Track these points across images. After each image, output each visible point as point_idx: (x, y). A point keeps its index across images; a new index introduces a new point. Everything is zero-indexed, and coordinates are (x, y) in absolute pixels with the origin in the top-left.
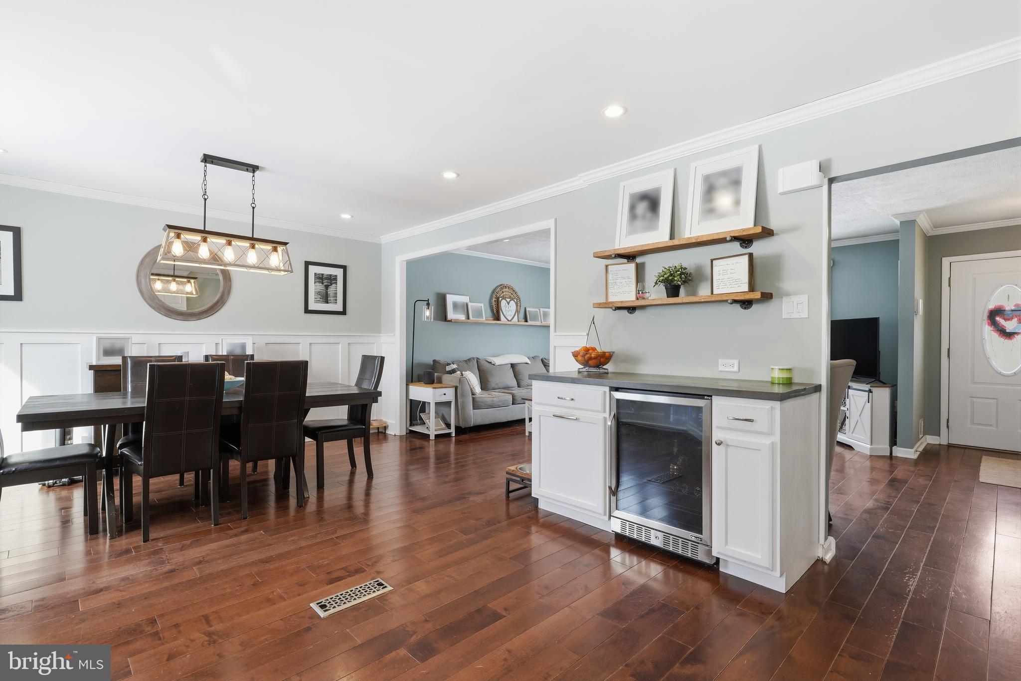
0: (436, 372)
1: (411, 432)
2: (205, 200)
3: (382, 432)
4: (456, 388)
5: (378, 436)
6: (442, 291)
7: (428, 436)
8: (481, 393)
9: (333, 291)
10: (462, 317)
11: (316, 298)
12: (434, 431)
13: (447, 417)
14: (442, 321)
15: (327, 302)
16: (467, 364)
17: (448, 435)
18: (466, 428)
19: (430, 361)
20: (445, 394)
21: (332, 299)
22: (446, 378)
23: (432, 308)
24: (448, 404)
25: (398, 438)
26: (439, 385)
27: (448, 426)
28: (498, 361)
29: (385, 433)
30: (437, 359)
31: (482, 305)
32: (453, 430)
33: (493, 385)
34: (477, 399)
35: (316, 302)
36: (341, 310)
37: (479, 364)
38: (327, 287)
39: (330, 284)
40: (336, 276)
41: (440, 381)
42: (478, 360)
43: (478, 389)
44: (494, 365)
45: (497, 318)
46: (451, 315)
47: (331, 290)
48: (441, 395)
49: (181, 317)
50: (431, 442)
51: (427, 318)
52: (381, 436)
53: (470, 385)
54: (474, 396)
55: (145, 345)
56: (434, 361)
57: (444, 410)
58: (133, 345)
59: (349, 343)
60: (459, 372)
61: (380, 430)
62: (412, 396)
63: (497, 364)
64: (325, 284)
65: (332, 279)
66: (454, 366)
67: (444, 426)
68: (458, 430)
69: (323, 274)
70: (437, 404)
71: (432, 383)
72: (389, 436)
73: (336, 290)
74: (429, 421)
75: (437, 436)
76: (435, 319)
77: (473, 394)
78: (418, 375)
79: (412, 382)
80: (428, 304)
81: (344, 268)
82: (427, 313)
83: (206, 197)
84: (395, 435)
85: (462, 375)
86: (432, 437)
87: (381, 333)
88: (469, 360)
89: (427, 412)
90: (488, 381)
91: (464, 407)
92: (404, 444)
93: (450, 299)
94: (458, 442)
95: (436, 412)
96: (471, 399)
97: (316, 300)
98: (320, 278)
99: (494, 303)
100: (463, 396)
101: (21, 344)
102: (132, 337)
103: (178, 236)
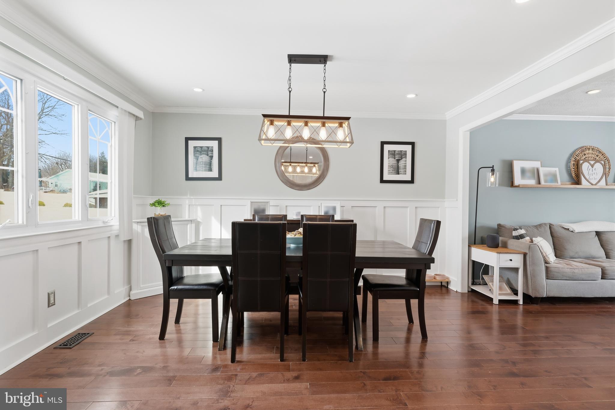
0: (500, 236)
1: (473, 291)
2: (290, 92)
3: (444, 286)
4: (525, 255)
5: (441, 289)
6: (508, 157)
7: (491, 299)
8: (556, 261)
9: (403, 164)
10: (532, 182)
11: (389, 171)
12: (498, 294)
13: (513, 282)
14: (508, 187)
15: (398, 173)
16: (538, 229)
17: (515, 302)
18: (536, 298)
19: (494, 225)
20: (511, 260)
21: (402, 170)
22: (512, 243)
23: (497, 173)
24: (516, 270)
25: (460, 295)
26: (504, 250)
27: (516, 293)
28: (577, 228)
29: (447, 287)
30: (502, 223)
31: (557, 169)
32: (520, 298)
33: (572, 254)
34: (552, 269)
35: (389, 173)
36: (410, 179)
37: (553, 230)
38: (398, 161)
39: (400, 158)
40: (406, 151)
41: (505, 246)
42: (551, 226)
43: (552, 257)
44: (572, 231)
45: (577, 181)
46: (518, 180)
47: (401, 163)
48: (507, 261)
49: (299, 188)
50: (494, 306)
51: (492, 183)
52: (444, 289)
53: (542, 253)
54: (547, 265)
55: (279, 207)
56: (499, 225)
57: (510, 275)
58: (270, 207)
59: (416, 207)
60: (528, 238)
61: (443, 284)
62: (474, 258)
63: (577, 231)
64: (396, 159)
65: (403, 155)
66: (522, 232)
67: (509, 291)
68: (526, 297)
69: (395, 151)
70: (501, 269)
71: (497, 246)
72: (452, 292)
73: (406, 163)
74: (493, 284)
75: (501, 301)
76: (499, 185)
77: (546, 262)
78: (482, 237)
79: (475, 244)
80: (493, 171)
81: (413, 144)
82: (492, 179)
83: (290, 89)
84: (457, 292)
85: (532, 241)
86: (496, 302)
87: (445, 199)
88: (540, 225)
89: (490, 274)
90: (565, 249)
91: (534, 276)
92: (466, 304)
93: (517, 166)
94: (526, 313)
95: (501, 276)
96: (544, 268)
97: (389, 172)
98: (392, 154)
99: (572, 167)
100: (534, 264)
101: (221, 205)
102: (269, 202)
103: (272, 123)
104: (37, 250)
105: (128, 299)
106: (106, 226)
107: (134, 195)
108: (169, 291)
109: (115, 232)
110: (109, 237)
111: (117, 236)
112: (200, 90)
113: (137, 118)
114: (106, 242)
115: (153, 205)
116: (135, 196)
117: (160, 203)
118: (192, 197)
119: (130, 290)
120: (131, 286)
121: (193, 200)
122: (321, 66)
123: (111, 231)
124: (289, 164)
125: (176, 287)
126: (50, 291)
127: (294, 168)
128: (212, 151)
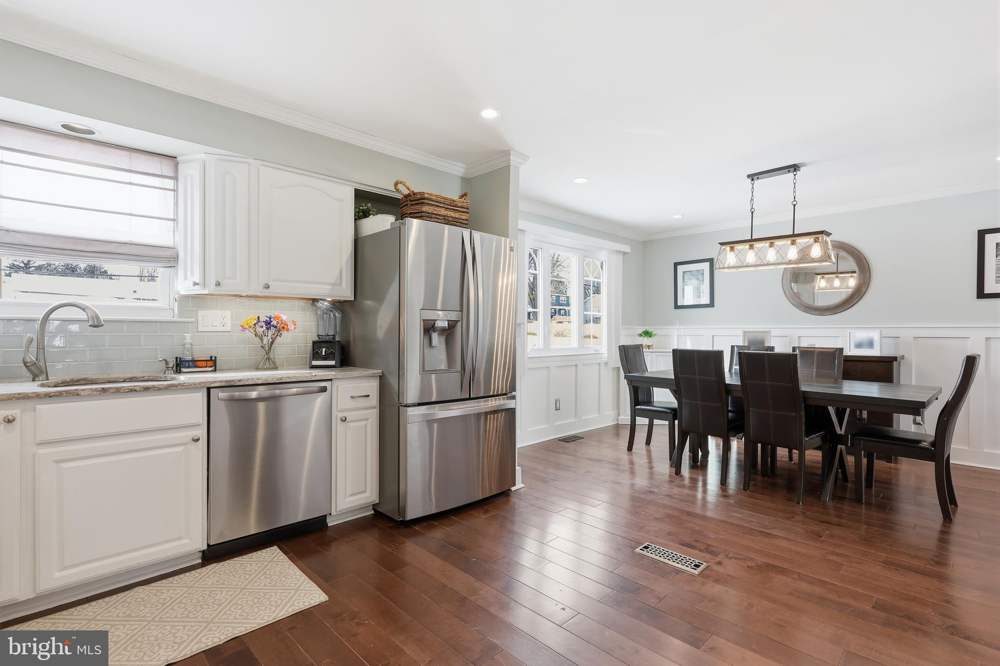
2: (752, 213)
35: (998, 282)
49: (818, 312)
55: (788, 338)
58: (772, 337)
83: (753, 210)
97: (997, 279)
101: (713, 336)
102: (770, 331)
103: (732, 249)
104: (549, 367)
105: (616, 423)
106: (597, 353)
107: (622, 325)
108: (635, 410)
109: (605, 360)
110: (599, 364)
111: (606, 363)
112: (680, 216)
113: (625, 253)
114: (597, 367)
115: (640, 335)
116: (623, 327)
117: (647, 334)
118: (680, 327)
119: (619, 415)
120: (619, 412)
121: (682, 330)
122: (791, 175)
123: (601, 358)
124: (834, 276)
125: (639, 407)
126: (557, 398)
127: (843, 280)
128: (703, 274)
